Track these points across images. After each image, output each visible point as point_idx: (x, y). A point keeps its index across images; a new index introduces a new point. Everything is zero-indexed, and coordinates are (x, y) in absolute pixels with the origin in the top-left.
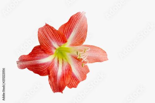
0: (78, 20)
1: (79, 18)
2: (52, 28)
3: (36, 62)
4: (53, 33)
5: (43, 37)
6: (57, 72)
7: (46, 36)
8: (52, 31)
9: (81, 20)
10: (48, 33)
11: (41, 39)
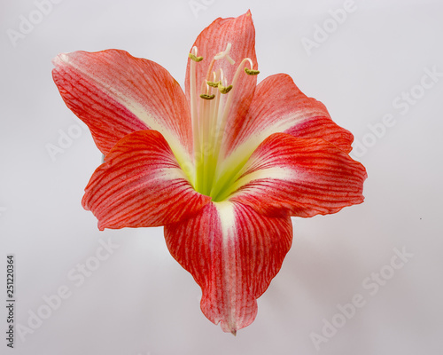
0: (82, 82)
1: (73, 76)
2: (102, 174)
3: (230, 249)
4: (120, 172)
5: (131, 208)
6: (279, 182)
7: (129, 199)
8: (113, 175)
9: (83, 71)
10: (119, 189)
11: (138, 216)
